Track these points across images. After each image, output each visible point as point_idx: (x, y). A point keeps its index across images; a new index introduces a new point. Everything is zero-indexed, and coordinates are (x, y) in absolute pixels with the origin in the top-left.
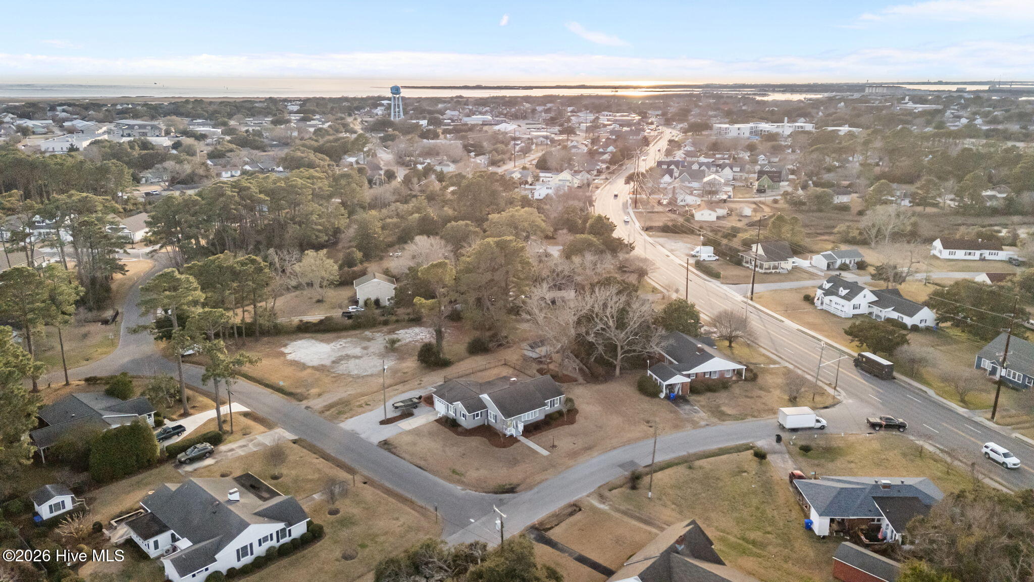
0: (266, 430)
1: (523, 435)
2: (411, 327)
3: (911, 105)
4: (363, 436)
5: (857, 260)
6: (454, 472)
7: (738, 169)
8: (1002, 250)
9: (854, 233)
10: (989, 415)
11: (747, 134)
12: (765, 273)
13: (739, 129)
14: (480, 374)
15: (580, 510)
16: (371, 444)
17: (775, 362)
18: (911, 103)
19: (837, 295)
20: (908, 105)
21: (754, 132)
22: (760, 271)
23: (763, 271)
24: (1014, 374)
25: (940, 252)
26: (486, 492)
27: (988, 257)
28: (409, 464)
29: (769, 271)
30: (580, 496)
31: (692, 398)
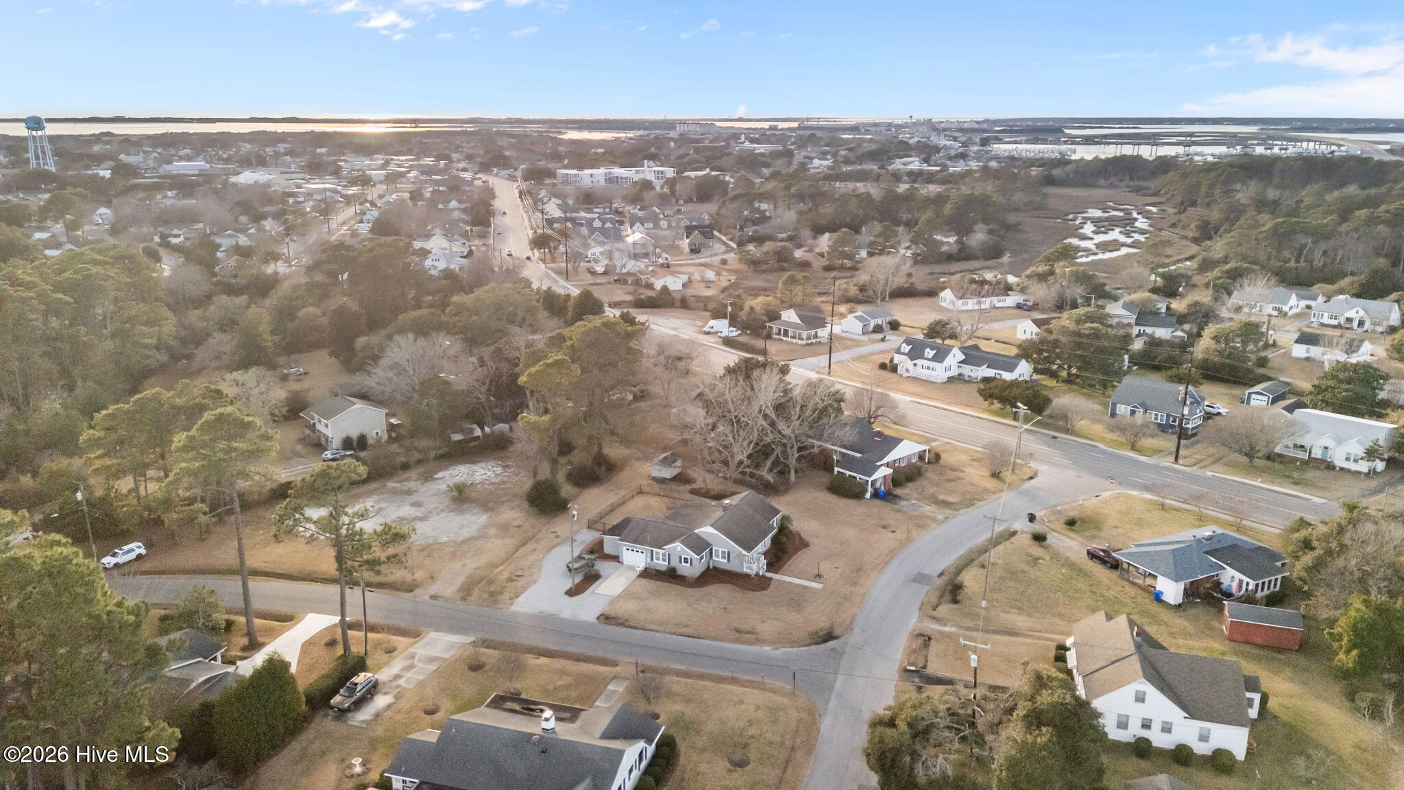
0: (411, 640)
1: (768, 570)
2: (451, 466)
3: (747, 145)
4: (563, 615)
5: (889, 319)
6: (738, 631)
7: (651, 225)
8: (1008, 295)
9: (853, 291)
10: (1172, 459)
11: (602, 182)
12: (807, 345)
13: (591, 175)
14: (622, 509)
15: (930, 639)
16: (590, 624)
17: (935, 440)
18: (747, 143)
19: (923, 358)
20: (745, 145)
21: (611, 180)
22: (800, 342)
23: (804, 342)
24: (1156, 415)
25: (953, 303)
26: (806, 646)
27: (998, 305)
28: (668, 636)
29: (809, 342)
30: (911, 625)
31: (898, 491)
